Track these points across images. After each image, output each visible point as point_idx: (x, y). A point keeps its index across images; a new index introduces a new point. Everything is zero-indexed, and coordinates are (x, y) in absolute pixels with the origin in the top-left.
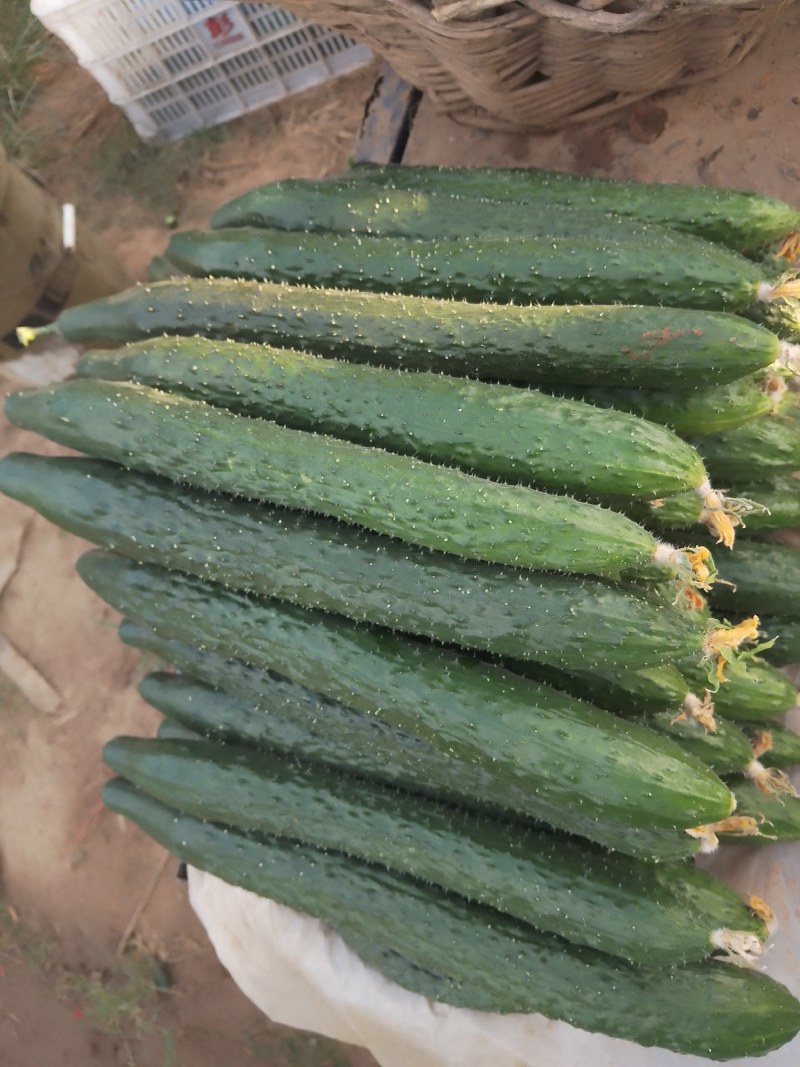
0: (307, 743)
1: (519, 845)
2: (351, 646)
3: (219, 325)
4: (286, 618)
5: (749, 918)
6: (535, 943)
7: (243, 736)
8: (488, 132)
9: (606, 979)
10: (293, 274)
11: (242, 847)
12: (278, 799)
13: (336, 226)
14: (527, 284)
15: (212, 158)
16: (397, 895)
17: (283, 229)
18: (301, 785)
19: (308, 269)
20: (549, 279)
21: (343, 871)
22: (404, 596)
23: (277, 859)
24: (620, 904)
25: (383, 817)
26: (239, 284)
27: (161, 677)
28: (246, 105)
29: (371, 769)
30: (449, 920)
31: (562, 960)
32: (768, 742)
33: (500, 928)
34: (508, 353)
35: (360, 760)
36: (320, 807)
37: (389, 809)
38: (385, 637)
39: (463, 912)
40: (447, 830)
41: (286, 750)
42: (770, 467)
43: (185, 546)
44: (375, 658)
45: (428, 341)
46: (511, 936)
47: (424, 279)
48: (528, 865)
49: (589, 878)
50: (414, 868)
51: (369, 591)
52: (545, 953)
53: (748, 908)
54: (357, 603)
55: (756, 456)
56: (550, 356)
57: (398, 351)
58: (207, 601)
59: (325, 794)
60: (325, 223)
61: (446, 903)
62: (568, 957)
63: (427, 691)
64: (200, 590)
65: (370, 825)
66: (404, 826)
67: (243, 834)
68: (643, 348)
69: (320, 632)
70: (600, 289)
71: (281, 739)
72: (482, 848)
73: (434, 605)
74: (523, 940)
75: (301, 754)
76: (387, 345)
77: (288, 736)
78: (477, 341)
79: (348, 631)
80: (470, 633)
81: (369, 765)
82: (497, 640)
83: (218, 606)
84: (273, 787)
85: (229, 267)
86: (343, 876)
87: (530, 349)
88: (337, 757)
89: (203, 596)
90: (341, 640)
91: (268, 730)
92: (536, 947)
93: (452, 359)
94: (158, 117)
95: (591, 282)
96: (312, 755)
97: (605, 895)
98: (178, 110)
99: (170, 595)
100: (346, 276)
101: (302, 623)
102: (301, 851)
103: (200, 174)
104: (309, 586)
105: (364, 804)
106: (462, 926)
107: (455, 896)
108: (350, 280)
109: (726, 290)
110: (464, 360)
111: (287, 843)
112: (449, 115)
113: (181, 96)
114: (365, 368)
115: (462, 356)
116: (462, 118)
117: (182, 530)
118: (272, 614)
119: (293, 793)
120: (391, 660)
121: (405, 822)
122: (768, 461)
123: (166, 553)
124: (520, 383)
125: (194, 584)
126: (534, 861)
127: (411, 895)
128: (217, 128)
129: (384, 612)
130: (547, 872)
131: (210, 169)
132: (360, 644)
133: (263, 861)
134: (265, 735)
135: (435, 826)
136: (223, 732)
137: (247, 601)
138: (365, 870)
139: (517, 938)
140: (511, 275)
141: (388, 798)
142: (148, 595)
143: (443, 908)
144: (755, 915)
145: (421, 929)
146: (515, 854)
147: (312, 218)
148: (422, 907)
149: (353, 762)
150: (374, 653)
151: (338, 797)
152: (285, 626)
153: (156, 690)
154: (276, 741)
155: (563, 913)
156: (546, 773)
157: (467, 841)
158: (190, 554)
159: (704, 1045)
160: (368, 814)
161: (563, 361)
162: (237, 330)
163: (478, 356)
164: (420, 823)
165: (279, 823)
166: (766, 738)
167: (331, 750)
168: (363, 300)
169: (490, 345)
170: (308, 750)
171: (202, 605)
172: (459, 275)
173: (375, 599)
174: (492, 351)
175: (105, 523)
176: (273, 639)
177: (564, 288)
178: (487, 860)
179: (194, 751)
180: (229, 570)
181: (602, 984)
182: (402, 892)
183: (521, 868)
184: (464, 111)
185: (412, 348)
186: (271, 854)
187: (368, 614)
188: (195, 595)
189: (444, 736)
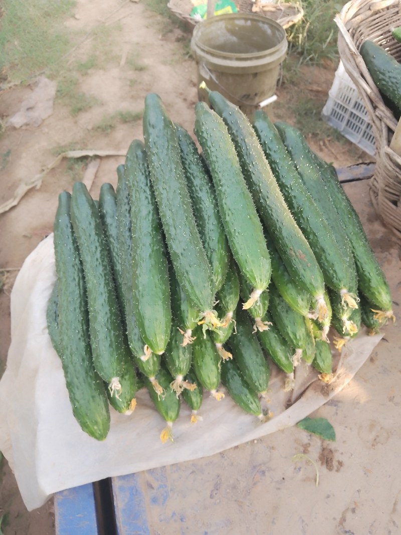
0: (113, 238)
1: (114, 311)
2: (151, 217)
3: (236, 134)
4: (149, 197)
5: (127, 402)
6: (84, 335)
7: (105, 219)
8: (372, 204)
9: (83, 360)
10: (268, 149)
11: (68, 238)
12: (90, 236)
13: (294, 157)
14: (303, 218)
15: (329, 141)
16: (78, 287)
17: (284, 142)
18: (98, 241)
19: (272, 153)
20: (309, 224)
21: (77, 269)
22: (173, 220)
23: (70, 249)
24: (110, 346)
25: (101, 268)
26: (253, 133)
27: (111, 187)
28: (359, 143)
29: (115, 260)
30: (78, 305)
31: (83, 344)
32: (192, 387)
33: (83, 322)
34: (272, 217)
35: (117, 256)
36: (94, 249)
37: (105, 269)
38: (159, 227)
39: (83, 309)
40: (107, 288)
41: (107, 234)
42: (288, 334)
43: (156, 155)
44: (151, 226)
45: (263, 192)
46: (82, 326)
47: (288, 187)
48: (109, 315)
49: (114, 334)
50: (89, 286)
51: (169, 210)
52: (82, 339)
53: (131, 401)
54: (164, 209)
55: (289, 327)
56: (278, 229)
57: (255, 187)
58: (143, 174)
59: (99, 249)
60: (293, 153)
61: (83, 303)
62: (84, 346)
63: (148, 244)
64: (145, 171)
65: (96, 266)
66: (101, 275)
67: (73, 236)
68: (295, 254)
69: (151, 207)
70: (314, 241)
71: (110, 230)
72: (107, 299)
73: (175, 229)
74: (83, 331)
75: (109, 238)
76: (255, 182)
77: (113, 231)
78: (271, 206)
79: (155, 216)
80: (173, 244)
81: (116, 259)
82: (175, 253)
83: (143, 178)
84: (93, 233)
85: (259, 130)
86: (75, 270)
87: (276, 222)
88: (113, 249)
89: (143, 172)
90: (151, 215)
91: (111, 225)
92: (83, 335)
93: (261, 203)
94: (334, 113)
95: (315, 237)
96: (110, 241)
97: (111, 340)
98: (341, 118)
99: (139, 165)
100: (276, 165)
101: (150, 202)
102: (76, 254)
103: (320, 140)
104: (162, 194)
105: (103, 261)
106: (78, 310)
107: (86, 303)
108: (275, 167)
109: (336, 279)
110: (263, 206)
111: (77, 249)
112: (371, 188)
113: (347, 116)
114: (242, 176)
115: (264, 205)
116: (372, 193)
117: (160, 151)
118: (149, 192)
119: (95, 240)
120: (152, 231)
121: (103, 275)
122: (290, 332)
123: (151, 152)
124: (262, 221)
125: (146, 169)
126: (111, 316)
127: (80, 292)
128: (343, 137)
129: (166, 217)
130: (109, 321)
131: (324, 143)
132: (153, 220)
133: (67, 245)
134: (109, 225)
135: (107, 284)
136: (103, 213)
137: (149, 185)
138: (80, 275)
139: (83, 328)
140: (303, 212)
141: (108, 268)
142: (135, 159)
143: (81, 303)
144: (129, 404)
145: (70, 299)
146: (110, 310)
147: (292, 148)
148: (78, 296)
149: (114, 254)
150: (152, 225)
151: (100, 253)
152: (147, 198)
153: (106, 188)
154: (109, 230)
155: (98, 331)
156: (140, 288)
157: (107, 295)
158: (154, 158)
159: (77, 403)
160: (100, 264)
161: (278, 234)
162: (236, 140)
163: (266, 209)
164: (105, 280)
165: (83, 241)
166: (194, 386)
167: (115, 245)
168: (266, 168)
169: (271, 210)
170: (111, 239)
171: (141, 174)
172: (295, 197)
173: (168, 213)
174: (270, 212)
175: (151, 130)
176: (141, 196)
177: (309, 230)
178: (104, 303)
179: (92, 206)
180: (155, 171)
181: (81, 360)
182: (79, 288)
183: (106, 313)
184: (374, 192)
185: (258, 189)
186: (71, 246)
187: (163, 215)
188: (143, 171)
189: (137, 256)
